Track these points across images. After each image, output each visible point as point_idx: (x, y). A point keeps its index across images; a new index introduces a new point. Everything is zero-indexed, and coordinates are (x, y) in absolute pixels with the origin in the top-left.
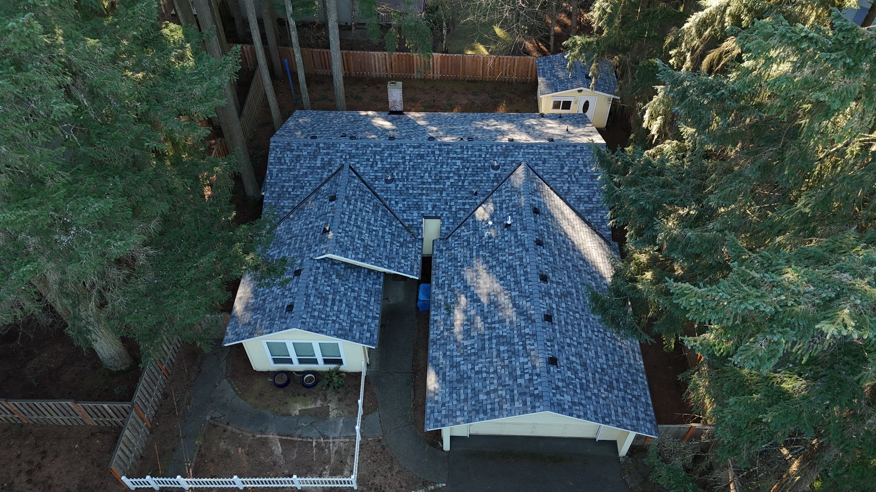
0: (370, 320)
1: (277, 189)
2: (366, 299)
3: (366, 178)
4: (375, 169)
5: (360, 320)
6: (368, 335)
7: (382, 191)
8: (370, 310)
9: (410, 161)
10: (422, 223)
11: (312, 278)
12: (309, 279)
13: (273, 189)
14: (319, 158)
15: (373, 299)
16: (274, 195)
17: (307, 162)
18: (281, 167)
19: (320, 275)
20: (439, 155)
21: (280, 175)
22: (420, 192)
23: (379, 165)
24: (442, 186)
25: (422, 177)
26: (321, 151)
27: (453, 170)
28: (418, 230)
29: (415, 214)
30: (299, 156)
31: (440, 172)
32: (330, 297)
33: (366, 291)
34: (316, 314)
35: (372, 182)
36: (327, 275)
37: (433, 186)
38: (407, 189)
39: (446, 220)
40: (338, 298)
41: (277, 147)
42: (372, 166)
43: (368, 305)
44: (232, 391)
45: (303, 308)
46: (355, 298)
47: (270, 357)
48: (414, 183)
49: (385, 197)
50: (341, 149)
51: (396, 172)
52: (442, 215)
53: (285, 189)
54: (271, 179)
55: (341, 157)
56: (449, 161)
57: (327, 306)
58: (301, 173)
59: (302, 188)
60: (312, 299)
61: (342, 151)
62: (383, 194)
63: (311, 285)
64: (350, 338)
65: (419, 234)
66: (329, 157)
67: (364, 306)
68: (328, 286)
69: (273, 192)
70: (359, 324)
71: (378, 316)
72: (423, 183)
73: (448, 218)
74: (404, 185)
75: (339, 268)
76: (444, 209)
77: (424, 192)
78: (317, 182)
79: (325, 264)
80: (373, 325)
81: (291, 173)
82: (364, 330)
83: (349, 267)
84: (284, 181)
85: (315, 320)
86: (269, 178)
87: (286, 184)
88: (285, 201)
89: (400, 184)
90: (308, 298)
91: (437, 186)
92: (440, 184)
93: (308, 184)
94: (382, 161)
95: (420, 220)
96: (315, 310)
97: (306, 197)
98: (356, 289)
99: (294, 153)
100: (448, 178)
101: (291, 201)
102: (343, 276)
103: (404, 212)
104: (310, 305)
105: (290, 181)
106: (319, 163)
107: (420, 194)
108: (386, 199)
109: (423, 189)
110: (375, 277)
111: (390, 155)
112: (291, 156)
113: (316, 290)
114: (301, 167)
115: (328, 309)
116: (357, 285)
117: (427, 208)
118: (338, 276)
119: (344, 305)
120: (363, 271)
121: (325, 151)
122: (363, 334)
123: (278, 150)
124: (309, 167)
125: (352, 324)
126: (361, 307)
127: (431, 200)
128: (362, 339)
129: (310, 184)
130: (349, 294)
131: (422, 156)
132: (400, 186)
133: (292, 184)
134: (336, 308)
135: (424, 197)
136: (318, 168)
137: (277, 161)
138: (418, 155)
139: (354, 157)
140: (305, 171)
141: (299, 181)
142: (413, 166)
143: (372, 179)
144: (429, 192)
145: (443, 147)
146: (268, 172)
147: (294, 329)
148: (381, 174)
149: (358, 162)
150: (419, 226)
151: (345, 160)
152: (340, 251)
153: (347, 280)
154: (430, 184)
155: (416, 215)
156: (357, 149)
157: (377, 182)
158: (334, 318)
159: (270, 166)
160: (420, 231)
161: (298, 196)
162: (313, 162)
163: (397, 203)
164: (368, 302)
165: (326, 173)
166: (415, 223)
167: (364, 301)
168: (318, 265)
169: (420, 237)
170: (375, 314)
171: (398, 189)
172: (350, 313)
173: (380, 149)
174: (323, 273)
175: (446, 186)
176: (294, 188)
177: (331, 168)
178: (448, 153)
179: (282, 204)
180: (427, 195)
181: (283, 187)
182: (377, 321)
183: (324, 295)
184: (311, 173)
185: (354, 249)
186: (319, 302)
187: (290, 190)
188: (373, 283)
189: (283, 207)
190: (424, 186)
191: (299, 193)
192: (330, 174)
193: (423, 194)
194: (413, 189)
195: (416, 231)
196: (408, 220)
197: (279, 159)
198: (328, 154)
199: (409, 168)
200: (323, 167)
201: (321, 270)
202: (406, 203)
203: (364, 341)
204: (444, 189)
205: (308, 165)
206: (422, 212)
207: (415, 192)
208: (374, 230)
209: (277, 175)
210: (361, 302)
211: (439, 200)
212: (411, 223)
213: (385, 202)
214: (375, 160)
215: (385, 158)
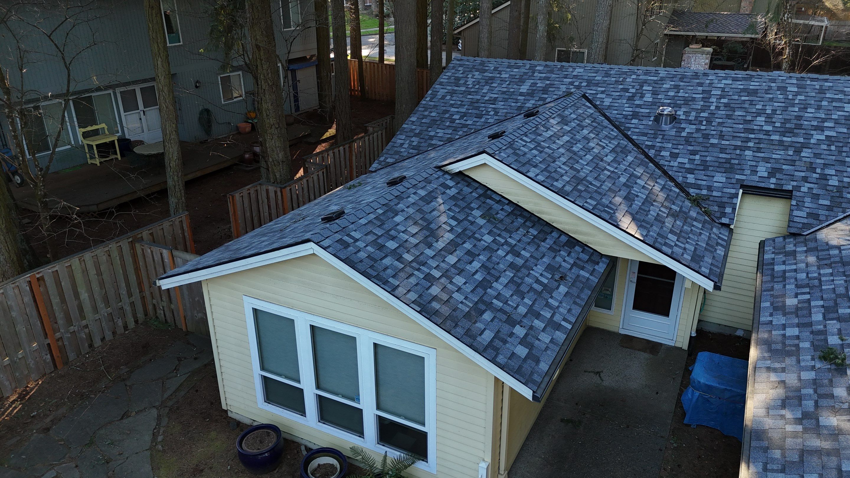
2: (545, 281)
3: (613, 114)
7: (645, 134)
8: (548, 305)
9: (722, 97)
10: (736, 195)
13: (426, 113)
14: (528, 83)
15: (563, 289)
17: (504, 86)
18: (456, 88)
20: (797, 94)
21: (448, 97)
22: (739, 143)
24: (801, 140)
25: (747, 122)
26: (536, 74)
27: (834, 117)
28: (722, 205)
29: (720, 178)
30: (492, 79)
31: (799, 118)
33: (549, 268)
35: (623, 120)
36: (462, 204)
37: (775, 137)
38: (706, 137)
39: (808, 200)
41: (461, 65)
43: (546, 295)
44: (148, 438)
46: (512, 265)
47: (257, 372)
48: (724, 129)
49: (650, 143)
50: (574, 74)
51: (683, 109)
52: (797, 188)
54: (430, 101)
55: (571, 83)
56: (824, 103)
58: (486, 98)
61: (576, 77)
62: (645, 138)
65: (724, 214)
66: (548, 82)
67: (531, 289)
69: (425, 117)
72: (752, 131)
73: (816, 197)
74: (698, 130)
75: (497, 207)
76: (805, 179)
77: (751, 144)
81: (469, 97)
84: (452, 105)
86: (428, 99)
87: (453, 109)
88: (438, 131)
89: (690, 129)
90: (390, 214)
91: (785, 139)
92: (796, 135)
93: (492, 113)
94: (655, 93)
95: (733, 191)
96: (393, 238)
97: (480, 128)
98: (526, 254)
99: (486, 74)
100: (820, 129)
102: (501, 221)
103: (691, 171)
104: (387, 226)
105: (462, 106)
106: (524, 88)
107: (736, 147)
108: (652, 147)
109: (749, 140)
110: (585, 257)
112: (480, 77)
113: (420, 211)
114: (491, 90)
115: (430, 252)
116: (532, 249)
117: (754, 172)
118: (488, 215)
119: (476, 265)
120: (555, 234)
121: (544, 75)
122: (505, 342)
123: (460, 69)
124: (504, 93)
125: (482, 307)
126: (524, 288)
127: (767, 160)
128: (497, 350)
129: (496, 113)
130: (501, 253)
131: (754, 92)
132: (687, 130)
133: (463, 110)
134: (452, 259)
135: (747, 153)
136: (521, 94)
137: (453, 81)
138: (742, 90)
139: (597, 85)
140: (496, 96)
141: (477, 108)
142: (726, 105)
143: (626, 117)
144: (761, 146)
145: (808, 82)
146: (430, 92)
147: (310, 248)
148: (648, 111)
149: (602, 92)
150: (725, 200)
151: (578, 87)
152: (511, 159)
153: (510, 232)
154: (767, 133)
155: (724, 180)
156: (607, 74)
157: (634, 121)
158: (437, 274)
159: (437, 86)
160: (728, 210)
161: (466, 126)
162: (515, 86)
163: (674, 156)
164: (549, 290)
165: (533, 102)
166: (715, 194)
167: (538, 281)
168: (451, 183)
169: (725, 220)
170: (557, 318)
171: (684, 134)
172: (484, 285)
173: (655, 78)
174: (453, 198)
175: (812, 141)
176: (463, 116)
177: (546, 96)
178: (822, 91)
179: (432, 134)
180: (759, 150)
181: (447, 112)
182: (560, 336)
184: (505, 100)
188: (574, 264)
189: (431, 138)
190: (752, 136)
192: (541, 103)
193: (749, 148)
194: (721, 137)
195: (716, 208)
196: (699, 187)
197: (458, 79)
198: (547, 79)
199: (718, 108)
200: (531, 94)
202: (697, 157)
204: (805, 146)
205: (505, 90)
206: (738, 177)
207: (723, 142)
209: (443, 97)
210: (528, 280)
211: (792, 163)
212: (704, 192)
213: (646, 150)
214: (640, 91)
215: (662, 90)
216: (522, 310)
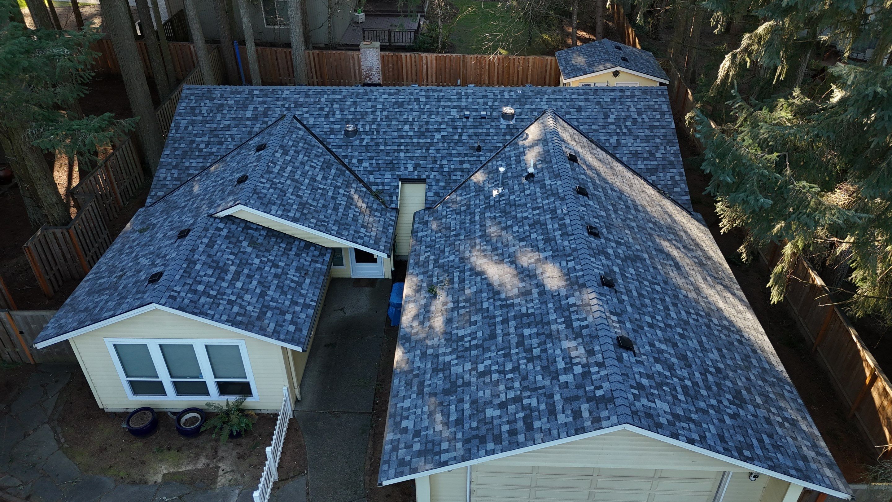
0: (298, 309)
1: (183, 146)
2: (296, 279)
3: (317, 131)
4: (332, 119)
5: (279, 306)
6: (292, 328)
7: (340, 147)
8: (301, 295)
9: (383, 110)
10: (397, 187)
11: (206, 241)
12: (199, 241)
13: (176, 145)
14: (251, 107)
15: (308, 281)
16: (176, 153)
17: (233, 112)
18: (194, 118)
19: (222, 238)
20: (426, 103)
21: (190, 128)
22: (396, 147)
23: (338, 115)
24: (429, 140)
25: (400, 130)
26: (255, 99)
27: (446, 120)
28: (391, 195)
29: (388, 175)
30: (221, 105)
31: (427, 123)
32: (233, 268)
33: (298, 269)
34: (201, 288)
35: (324, 136)
36: (234, 240)
37: (415, 140)
38: (377, 144)
39: (434, 184)
40: (246, 271)
41: (192, 94)
42: (327, 117)
43: (299, 288)
44: (53, 443)
45: (178, 277)
46: (276, 276)
47: (124, 379)
48: (387, 137)
49: (344, 154)
50: (284, 96)
51: (361, 123)
52: (428, 176)
53: (194, 146)
54: (176, 132)
55: (283, 106)
56: (440, 110)
57: (224, 280)
58: (222, 126)
59: (221, 143)
60: (198, 267)
61: (285, 99)
62: (341, 150)
63: (201, 249)
64: (256, 329)
65: (392, 202)
66: (266, 106)
67: (290, 287)
68: (232, 253)
69: (176, 149)
70: (278, 312)
71: (314, 304)
72: (401, 137)
73: (438, 181)
74: (372, 139)
75: (256, 234)
76: (432, 169)
77: (402, 147)
78: (243, 136)
79: (233, 227)
80: (303, 316)
81: (207, 125)
82: (284, 321)
83: (273, 236)
84: (195, 135)
85: (196, 297)
86: (173, 131)
87: (197, 139)
88: (191, 161)
89: (367, 139)
90: (191, 265)
91: (421, 141)
92: (426, 137)
93: (230, 139)
94: (342, 110)
95: (396, 184)
96: (200, 283)
97: (224, 154)
98: (282, 264)
99: (215, 102)
100: (438, 130)
101: (201, 160)
102: (262, 244)
103: (371, 173)
104: (193, 275)
105: (204, 135)
106: (249, 113)
107: (395, 151)
108: (346, 157)
109: (401, 144)
110: (317, 253)
111: (355, 103)
112: (211, 105)
113: (209, 256)
114: (223, 117)
115: (225, 285)
116: (284, 259)
117: (406, 168)
118: (253, 243)
119: (255, 283)
120: (297, 243)
121: (261, 99)
122: (282, 326)
123: (192, 98)
124: (234, 119)
125: (265, 310)
126: (286, 289)
127: (412, 158)
128: (279, 333)
129: (233, 139)
130: (267, 269)
131: (400, 105)
132: (366, 140)
133: (206, 139)
134: (239, 285)
135: (402, 154)
136: (248, 119)
137: (189, 111)
138: (395, 103)
139: (301, 106)
140: (229, 122)
141: (217, 136)
142: (387, 117)
143: (326, 133)
144: (409, 147)
145: (431, 93)
146: (173, 124)
147: (154, 306)
148: (339, 126)
149: (307, 112)
150: (392, 191)
151: (289, 109)
152: (258, 204)
153: (269, 251)
154: (411, 137)
155: (390, 176)
156: (307, 96)
157: (332, 136)
158: (233, 298)
159: (177, 118)
160: (394, 198)
161: (212, 153)
162: (242, 112)
163: (360, 162)
164: (299, 284)
165: (258, 126)
166: (386, 187)
167: (293, 281)
168: (221, 225)
169: (393, 206)
170: (308, 301)
171: (364, 144)
172: (263, 295)
173: (340, 97)
174: (227, 237)
175: (435, 141)
176: (208, 144)
177: (266, 119)
178: (439, 100)
179: (187, 164)
180: (407, 151)
181: (193, 142)
182: (311, 312)
183: (221, 264)
184: (237, 126)
185: (281, 205)
186: (210, 272)
187: (202, 146)
188: (312, 261)
189: (188, 168)
190: (403, 141)
191: (214, 150)
192: (264, 126)
193: (401, 150)
194: (386, 144)
195: (387, 198)
196: (376, 184)
197: (193, 108)
198: (264, 102)
199: (382, 119)
200: (255, 118)
201: (224, 232)
202: (374, 161)
203: (282, 337)
204: (431, 144)
205: (234, 116)
206: (397, 173)
207: (388, 148)
208: (320, 189)
209: (186, 128)
210: (287, 282)
211: (425, 158)
212: (380, 187)
213: (343, 160)
214: (331, 109)
215: (346, 107)
216: (287, 303)
